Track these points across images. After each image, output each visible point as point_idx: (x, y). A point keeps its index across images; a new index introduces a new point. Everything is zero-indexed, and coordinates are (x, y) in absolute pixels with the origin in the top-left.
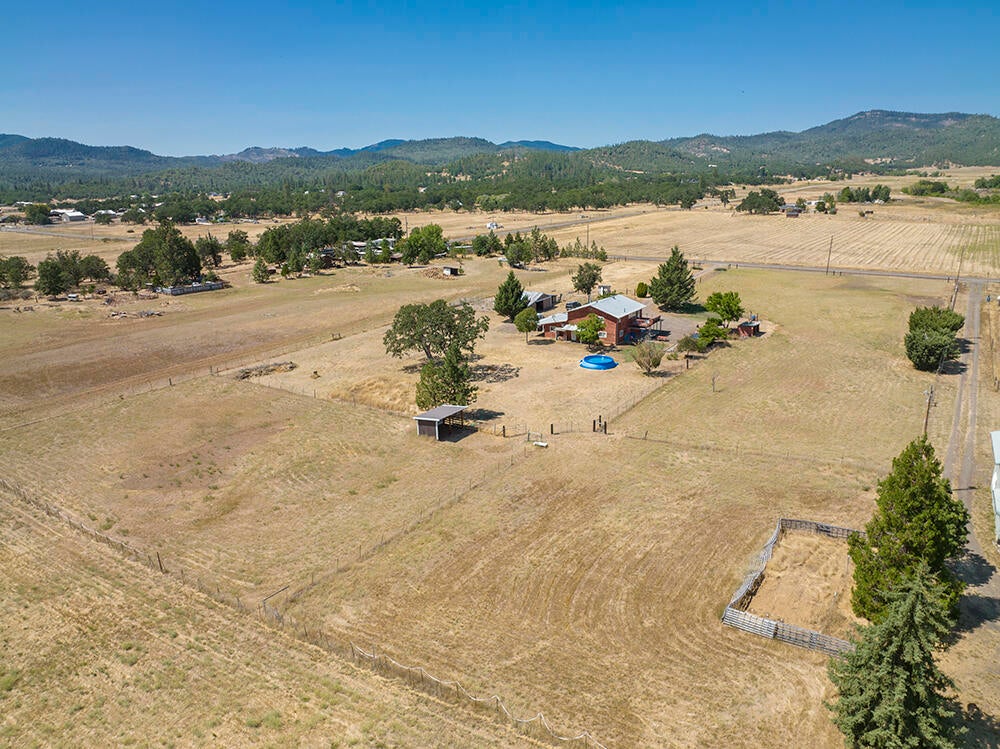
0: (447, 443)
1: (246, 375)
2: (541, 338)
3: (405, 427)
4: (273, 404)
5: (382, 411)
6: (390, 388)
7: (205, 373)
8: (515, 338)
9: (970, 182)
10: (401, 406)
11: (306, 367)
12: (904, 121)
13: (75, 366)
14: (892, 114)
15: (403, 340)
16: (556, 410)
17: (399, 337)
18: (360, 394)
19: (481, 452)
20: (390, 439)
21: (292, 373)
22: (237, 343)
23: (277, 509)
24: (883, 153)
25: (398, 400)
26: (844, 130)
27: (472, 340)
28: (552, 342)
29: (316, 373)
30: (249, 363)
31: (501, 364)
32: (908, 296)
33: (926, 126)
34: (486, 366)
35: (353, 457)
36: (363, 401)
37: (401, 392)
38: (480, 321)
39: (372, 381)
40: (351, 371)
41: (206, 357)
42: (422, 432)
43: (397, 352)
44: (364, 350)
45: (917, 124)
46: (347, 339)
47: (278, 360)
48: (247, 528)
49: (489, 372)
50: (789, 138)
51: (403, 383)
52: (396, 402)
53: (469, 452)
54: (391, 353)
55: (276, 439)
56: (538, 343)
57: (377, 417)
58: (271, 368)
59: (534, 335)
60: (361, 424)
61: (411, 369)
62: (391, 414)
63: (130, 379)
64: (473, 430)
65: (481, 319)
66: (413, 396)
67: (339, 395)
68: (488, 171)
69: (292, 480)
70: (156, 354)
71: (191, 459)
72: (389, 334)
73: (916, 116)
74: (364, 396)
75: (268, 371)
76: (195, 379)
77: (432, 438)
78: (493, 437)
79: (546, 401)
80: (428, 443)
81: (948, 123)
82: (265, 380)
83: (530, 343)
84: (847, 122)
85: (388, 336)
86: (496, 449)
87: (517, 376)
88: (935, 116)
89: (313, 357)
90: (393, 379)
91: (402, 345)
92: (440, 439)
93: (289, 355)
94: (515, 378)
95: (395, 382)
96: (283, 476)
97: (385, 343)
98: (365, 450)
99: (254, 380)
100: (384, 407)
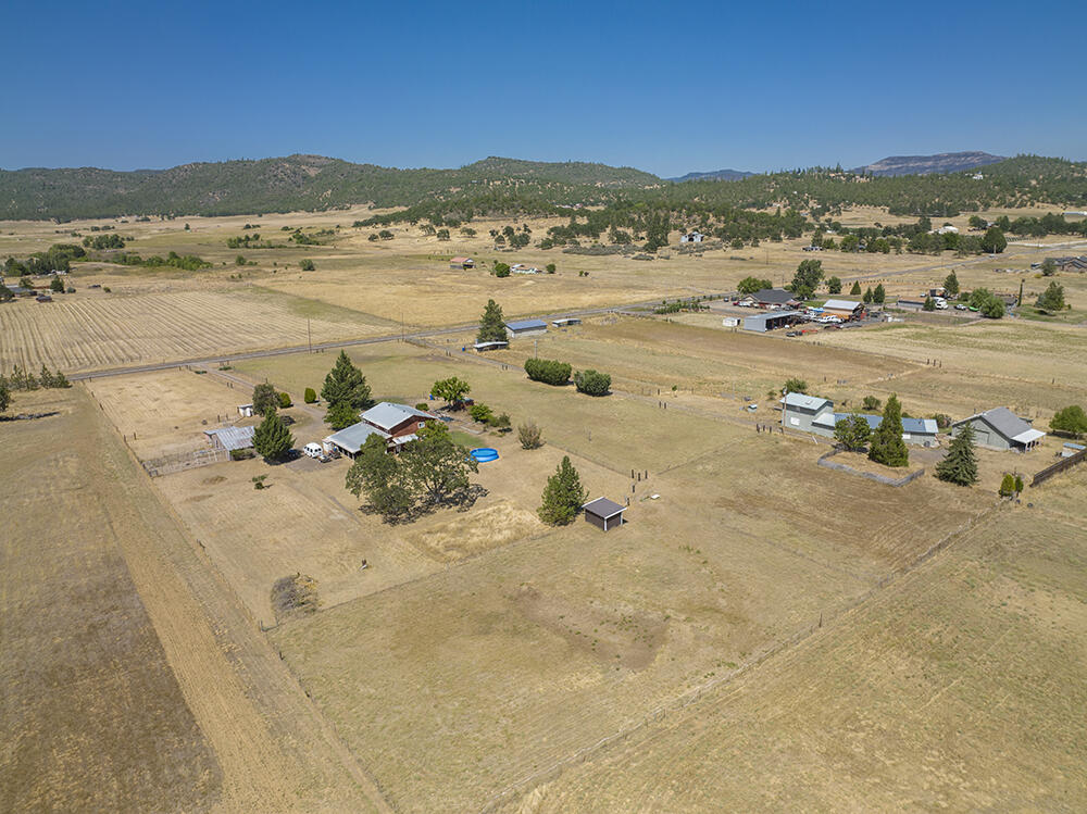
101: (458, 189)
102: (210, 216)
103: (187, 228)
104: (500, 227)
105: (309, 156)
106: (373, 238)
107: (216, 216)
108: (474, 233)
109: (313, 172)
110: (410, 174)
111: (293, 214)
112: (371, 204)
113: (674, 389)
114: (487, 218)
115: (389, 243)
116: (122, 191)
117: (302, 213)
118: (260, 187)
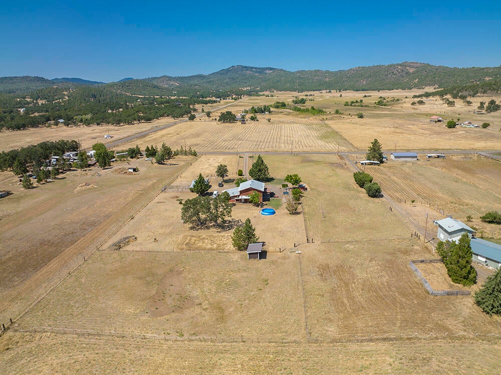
0: (263, 260)
1: (120, 247)
5: (214, 252)
9: (290, 100)
12: (251, 71)
14: (245, 67)
19: (281, 260)
21: (139, 241)
24: (246, 85)
26: (227, 74)
28: (234, 204)
29: (155, 239)
32: (329, 163)
33: (260, 72)
42: (251, 258)
45: (256, 72)
49: (231, 224)
50: (204, 77)
53: (276, 262)
64: (265, 252)
68: (56, 97)
73: (255, 68)
75: (127, 242)
77: (256, 259)
80: (256, 262)
81: (267, 71)
84: (228, 70)
86: (284, 258)
88: (262, 68)
92: (260, 259)
99: (126, 249)
101: (490, 78)
102: (357, 91)
103: (341, 96)
104: (487, 100)
105: (412, 63)
106: (413, 104)
107: (359, 91)
108: (471, 103)
109: (411, 70)
110: (464, 70)
111: (395, 90)
112: (437, 86)
113: (413, 202)
114: (486, 95)
115: (421, 106)
116: (327, 80)
117: (400, 90)
118: (384, 78)
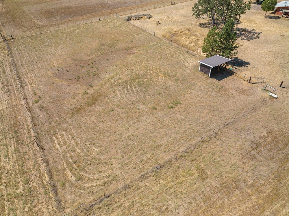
0: (214, 80)
1: (129, 19)
2: (273, 15)
3: (193, 62)
4: (136, 36)
5: (184, 49)
6: (191, 35)
7: (115, 16)
8: (258, 13)
10: (194, 48)
11: (156, 18)
13: (71, 8)
15: (202, 10)
16: (283, 67)
17: (200, 8)
18: (175, 37)
19: (233, 92)
20: (183, 70)
21: (149, 20)
22: (132, 2)
23: (113, 110)
25: (193, 44)
27: (239, 15)
28: (279, 18)
29: (158, 22)
30: (133, 13)
31: (249, 29)
34: (241, 29)
35: (162, 80)
36: (176, 41)
37: (196, 38)
38: (246, 3)
39: (183, 30)
40: (175, 23)
41: (118, 8)
42: (201, 70)
43: (198, 15)
44: (183, 12)
46: (177, 5)
47: (145, 13)
48: (93, 122)
49: (243, 33)
51: (198, 33)
52: (192, 45)
53: (226, 90)
54: (195, 16)
55: (129, 58)
56: (271, 17)
57: (180, 53)
58: (141, 16)
59: (269, 13)
60: (171, 56)
61: (203, 25)
62: (188, 52)
63: (86, 16)
64: (231, 73)
65: (248, 2)
66: (201, 43)
67: (165, 36)
69: (128, 90)
70: (101, 5)
71: (90, 63)
72: (196, 6)
74: (177, 38)
75: (139, 18)
76: (110, 18)
77: (206, 75)
78: (242, 81)
79: (276, 59)
80: (203, 77)
82: (137, 23)
83: (266, 17)
85: (195, 7)
86: (242, 92)
87: (259, 38)
89: (160, 13)
90: (194, 29)
91: (201, 13)
92: (211, 77)
93: (151, 11)
94: (257, 39)
95: (194, 32)
96: (123, 85)
97: (193, 10)
98: (169, 76)
99: (132, 22)
100: (185, 47)
